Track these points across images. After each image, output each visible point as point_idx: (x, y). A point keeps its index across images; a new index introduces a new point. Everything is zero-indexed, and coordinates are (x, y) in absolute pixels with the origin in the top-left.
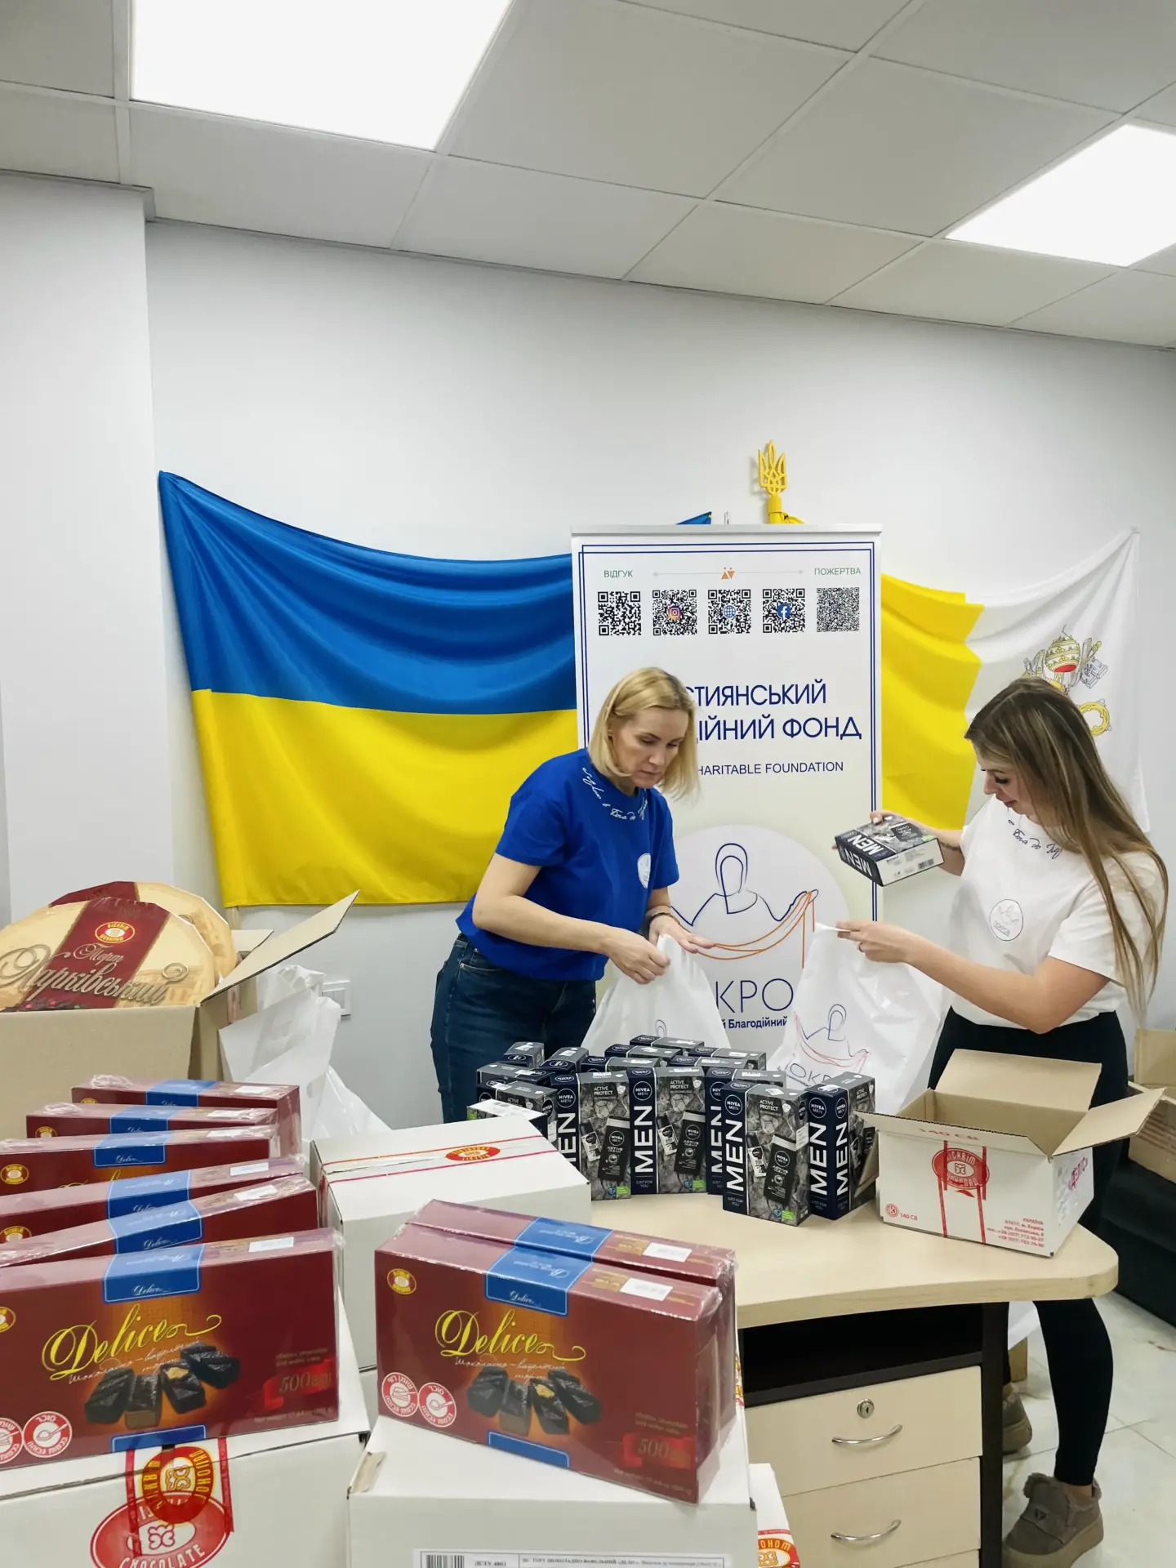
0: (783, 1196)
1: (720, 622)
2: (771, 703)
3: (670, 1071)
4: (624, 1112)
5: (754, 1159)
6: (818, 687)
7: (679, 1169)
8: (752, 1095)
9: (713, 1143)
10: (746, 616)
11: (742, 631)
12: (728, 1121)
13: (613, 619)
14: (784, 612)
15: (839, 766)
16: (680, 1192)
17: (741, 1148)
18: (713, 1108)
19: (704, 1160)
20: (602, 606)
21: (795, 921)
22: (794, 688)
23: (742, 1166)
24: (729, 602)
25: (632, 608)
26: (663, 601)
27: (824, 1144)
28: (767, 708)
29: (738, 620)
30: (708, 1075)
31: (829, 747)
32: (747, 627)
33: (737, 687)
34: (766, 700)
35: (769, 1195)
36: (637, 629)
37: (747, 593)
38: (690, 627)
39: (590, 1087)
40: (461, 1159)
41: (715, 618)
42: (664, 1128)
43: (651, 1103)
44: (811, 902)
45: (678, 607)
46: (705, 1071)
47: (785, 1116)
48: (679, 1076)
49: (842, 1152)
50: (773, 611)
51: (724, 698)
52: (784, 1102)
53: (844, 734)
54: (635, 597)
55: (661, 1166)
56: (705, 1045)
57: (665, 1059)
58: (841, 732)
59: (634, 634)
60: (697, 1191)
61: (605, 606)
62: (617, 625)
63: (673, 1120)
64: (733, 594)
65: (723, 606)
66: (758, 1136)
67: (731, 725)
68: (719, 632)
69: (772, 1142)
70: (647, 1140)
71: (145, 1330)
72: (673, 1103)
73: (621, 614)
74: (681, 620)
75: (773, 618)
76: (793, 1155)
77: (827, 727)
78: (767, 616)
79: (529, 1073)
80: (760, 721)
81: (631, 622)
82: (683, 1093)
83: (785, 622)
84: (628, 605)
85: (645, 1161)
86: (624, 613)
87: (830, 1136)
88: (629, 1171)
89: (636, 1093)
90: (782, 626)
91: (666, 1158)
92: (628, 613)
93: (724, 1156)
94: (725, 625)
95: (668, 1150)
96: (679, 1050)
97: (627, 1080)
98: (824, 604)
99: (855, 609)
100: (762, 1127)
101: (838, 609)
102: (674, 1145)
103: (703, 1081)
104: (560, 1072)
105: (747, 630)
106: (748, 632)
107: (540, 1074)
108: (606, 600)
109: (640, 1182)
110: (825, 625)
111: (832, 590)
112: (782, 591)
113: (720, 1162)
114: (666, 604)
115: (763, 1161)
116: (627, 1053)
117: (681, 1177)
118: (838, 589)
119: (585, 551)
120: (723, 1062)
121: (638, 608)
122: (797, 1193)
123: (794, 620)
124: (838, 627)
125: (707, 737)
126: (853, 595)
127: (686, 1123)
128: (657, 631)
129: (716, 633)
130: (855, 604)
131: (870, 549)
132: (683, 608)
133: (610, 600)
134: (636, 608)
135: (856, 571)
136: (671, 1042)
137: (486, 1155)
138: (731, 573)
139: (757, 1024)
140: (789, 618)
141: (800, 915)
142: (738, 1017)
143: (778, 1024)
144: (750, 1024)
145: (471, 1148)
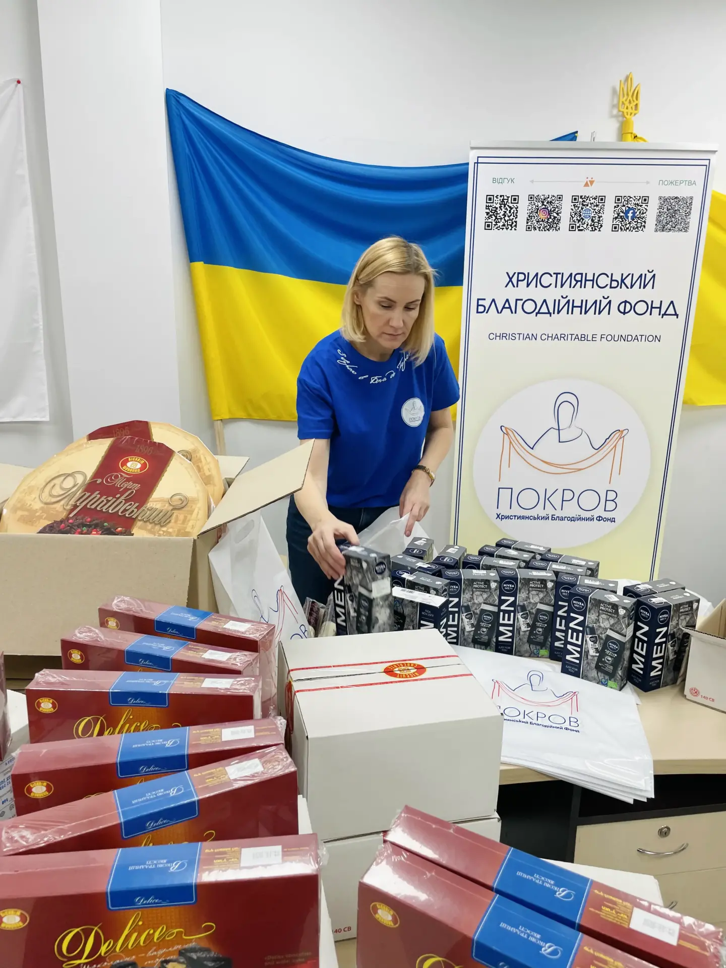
0: (611, 671)
1: (578, 222)
2: (611, 287)
3: (530, 573)
4: (494, 601)
5: (590, 643)
6: (649, 276)
7: (530, 641)
8: (595, 599)
9: (558, 627)
10: (599, 217)
11: (595, 229)
12: (572, 615)
13: (496, 217)
14: (630, 215)
15: (657, 338)
16: (530, 656)
17: (581, 634)
18: (560, 603)
19: (550, 636)
20: (489, 206)
21: (609, 450)
22: (630, 277)
23: (581, 646)
24: (587, 205)
25: (511, 208)
26: (536, 203)
27: (646, 639)
28: (607, 292)
29: (593, 221)
30: (559, 580)
31: (652, 323)
32: (599, 227)
33: (586, 274)
34: (607, 285)
35: (598, 668)
36: (513, 225)
37: (602, 199)
38: (554, 226)
39: (471, 582)
40: (395, 675)
41: (575, 219)
42: (522, 613)
43: (514, 595)
44: (622, 438)
45: (547, 208)
46: (557, 577)
47: (620, 617)
48: (537, 578)
49: (659, 647)
50: (622, 214)
51: (575, 282)
52: (620, 607)
53: (665, 314)
54: (515, 199)
55: (518, 638)
56: (552, 551)
57: (524, 561)
58: (662, 312)
59: (511, 230)
60: (542, 657)
61: (491, 206)
62: (499, 222)
63: (529, 608)
64: (591, 199)
65: (582, 209)
66: (595, 628)
67: (577, 303)
68: (577, 230)
69: (607, 633)
70: (509, 620)
71: (146, 933)
72: (531, 596)
73: (502, 213)
75: (620, 220)
76: (622, 645)
77: (652, 307)
78: (616, 218)
79: (426, 566)
80: (601, 301)
81: (510, 220)
83: (630, 223)
84: (508, 206)
85: (506, 634)
86: (505, 212)
87: (651, 635)
88: (494, 640)
89: (504, 587)
90: (627, 226)
91: (521, 633)
92: (508, 212)
93: (566, 637)
94: (582, 224)
95: (524, 628)
96: (533, 554)
97: (498, 579)
98: (663, 210)
99: (687, 215)
100: (599, 622)
101: (674, 214)
102: (528, 625)
103: (554, 583)
104: (448, 566)
105: (599, 229)
106: (600, 231)
107: (434, 567)
108: (492, 201)
109: (502, 647)
110: (662, 227)
111: (670, 198)
112: (630, 198)
113: (562, 640)
114: (538, 206)
115: (597, 646)
116: (495, 554)
117: (531, 646)
118: (676, 198)
119: (479, 162)
120: (569, 569)
121: (516, 208)
122: (621, 669)
123: (637, 221)
124: (672, 229)
125: (559, 312)
126: (688, 203)
127: (539, 611)
128: (529, 228)
129: (575, 230)
130: (688, 210)
131: (706, 165)
132: (551, 210)
133: (495, 202)
134: (514, 209)
135: (692, 183)
136: (527, 546)
137: (416, 674)
138: (592, 182)
139: (572, 519)
140: (633, 220)
141: (612, 447)
142: (558, 513)
143: (587, 520)
144: (566, 519)
145: (403, 664)
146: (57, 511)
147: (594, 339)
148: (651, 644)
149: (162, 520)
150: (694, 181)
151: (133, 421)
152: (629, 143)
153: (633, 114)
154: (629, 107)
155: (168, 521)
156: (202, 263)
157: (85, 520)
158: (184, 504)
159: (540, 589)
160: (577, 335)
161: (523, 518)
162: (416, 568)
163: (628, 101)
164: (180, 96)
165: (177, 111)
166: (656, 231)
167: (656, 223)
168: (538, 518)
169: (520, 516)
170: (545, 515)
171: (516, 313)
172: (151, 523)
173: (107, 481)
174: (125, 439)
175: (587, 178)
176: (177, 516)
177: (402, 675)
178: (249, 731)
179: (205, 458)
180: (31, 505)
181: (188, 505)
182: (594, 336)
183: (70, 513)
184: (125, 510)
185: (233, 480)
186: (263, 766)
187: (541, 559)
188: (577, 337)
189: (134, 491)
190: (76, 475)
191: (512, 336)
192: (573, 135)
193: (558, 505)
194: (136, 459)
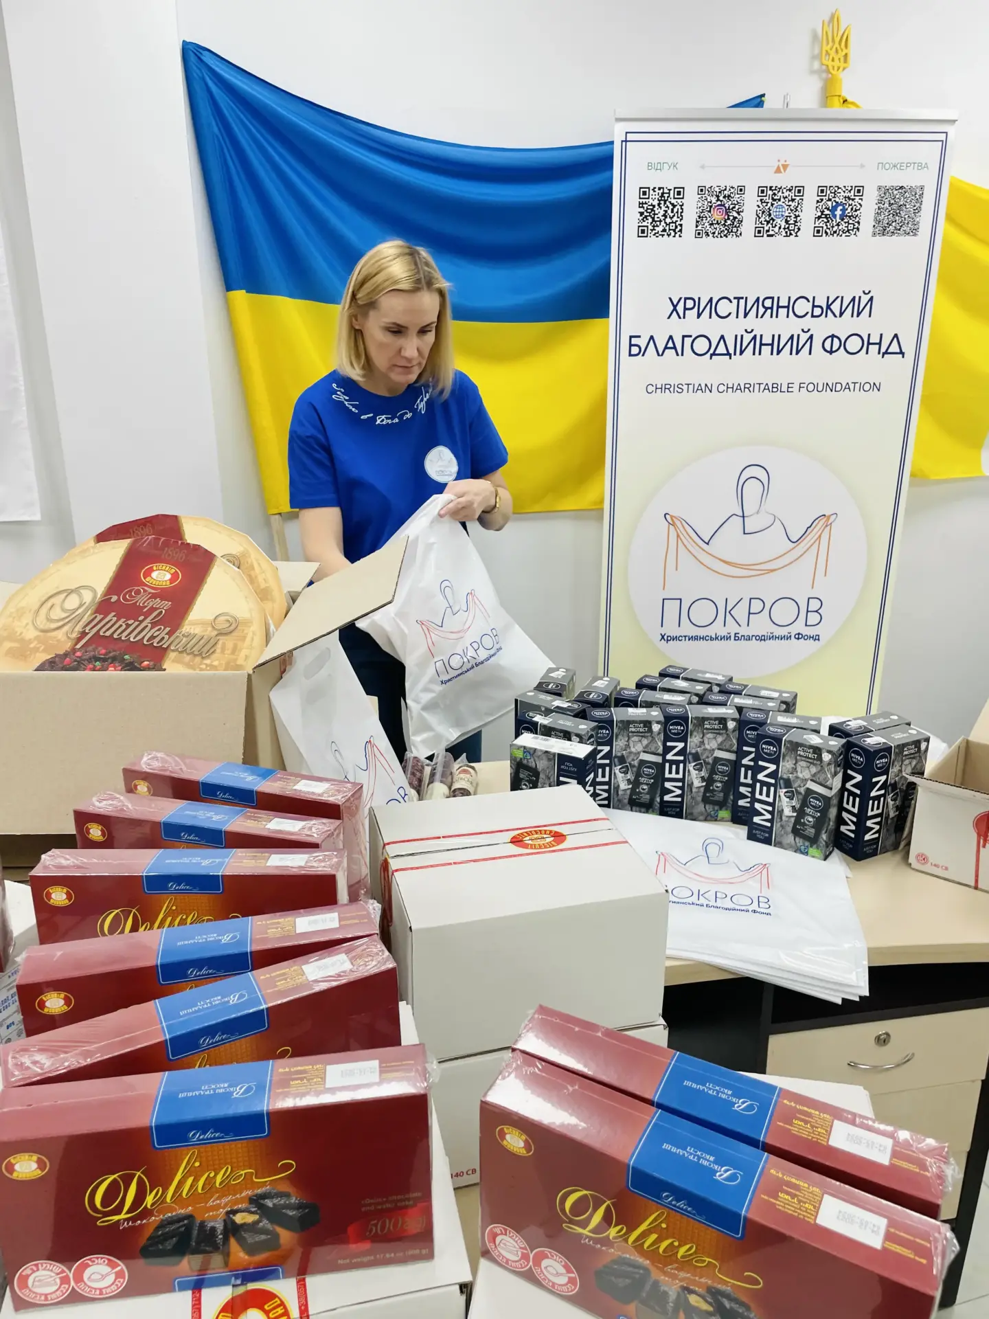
0: (812, 835)
1: (767, 224)
2: (813, 316)
3: (705, 711)
4: (657, 748)
5: (785, 800)
6: (865, 299)
7: (706, 800)
8: (791, 742)
9: (742, 780)
10: (796, 217)
11: (791, 234)
12: (761, 763)
13: (653, 219)
14: (838, 213)
15: (876, 387)
16: (706, 820)
17: (772, 789)
18: (745, 748)
19: (732, 793)
20: (643, 204)
21: (811, 542)
22: (839, 300)
23: (772, 805)
24: (779, 200)
25: (674, 206)
26: (709, 198)
27: (858, 792)
28: (808, 322)
29: (787, 222)
30: (742, 718)
31: (869, 366)
32: (796, 230)
33: (779, 298)
34: (807, 313)
35: (796, 832)
36: (677, 230)
37: (800, 190)
38: (735, 230)
39: (626, 724)
40: (526, 846)
41: (762, 219)
42: (695, 764)
43: (684, 740)
44: (828, 526)
45: (724, 205)
46: (740, 714)
47: (824, 764)
48: (714, 716)
49: (876, 802)
50: (827, 212)
51: (764, 310)
52: (824, 751)
53: (886, 353)
55: (689, 797)
56: (734, 681)
57: (697, 695)
58: (883, 350)
59: (674, 236)
60: (722, 820)
62: (657, 226)
63: (704, 757)
64: (785, 191)
65: (772, 205)
66: (792, 779)
67: (767, 340)
68: (765, 235)
69: (807, 786)
70: (677, 772)
71: (205, 1176)
72: (706, 741)
73: (662, 213)
74: (725, 221)
75: (825, 220)
76: (827, 800)
77: (869, 344)
78: (819, 218)
79: (565, 705)
80: (799, 336)
81: (673, 222)
82: (717, 732)
83: (838, 225)
84: (670, 202)
85: (674, 792)
86: (666, 211)
87: (865, 786)
88: (658, 800)
89: (670, 730)
91: (694, 790)
92: (669, 211)
93: (753, 793)
94: (773, 227)
95: (697, 783)
96: (709, 685)
97: (662, 719)
98: (884, 204)
99: (917, 211)
100: (797, 772)
101: (898, 211)
102: (703, 779)
103: (737, 722)
104: (595, 705)
105: (796, 233)
106: (797, 236)
107: (576, 706)
108: (647, 196)
109: (668, 809)
110: (883, 230)
111: (894, 188)
112: (839, 188)
113: (747, 797)
114: (711, 202)
115: (794, 803)
116: (658, 686)
117: (707, 807)
118: (901, 188)
119: (628, 139)
120: (756, 703)
121: (681, 206)
122: (826, 832)
123: (848, 222)
124: (895, 232)
125: (742, 352)
126: (917, 194)
127: (717, 760)
128: (699, 234)
129: (763, 236)
130: (918, 205)
131: (942, 141)
132: (729, 207)
133: (651, 197)
134: (678, 207)
135: (923, 166)
136: (700, 675)
137: (553, 843)
138: (785, 167)
139: (762, 638)
140: (842, 220)
141: (816, 537)
142: (744, 631)
143: (781, 639)
144: (754, 638)
145: (535, 831)
146: (58, 641)
147: (790, 390)
148: (865, 799)
149: (203, 649)
150: (926, 164)
151: (158, 515)
152: (836, 110)
153: (841, 69)
154: (836, 59)
155: (213, 650)
156: (244, 291)
157: (98, 652)
158: (232, 628)
159: (717, 731)
160: (767, 384)
161: (696, 638)
162: (552, 708)
163: (834, 49)
164: (201, 51)
165: (198, 71)
166: (874, 234)
167: (874, 224)
168: (717, 638)
169: (692, 637)
170: (726, 634)
171: (682, 355)
172: (188, 654)
173: (124, 598)
174: (148, 539)
175: (779, 161)
176: (224, 644)
177: (535, 845)
178: (332, 920)
179: (259, 564)
180: (21, 634)
181: (239, 628)
182: (790, 385)
183: (76, 644)
184: (153, 637)
185: (298, 594)
186: (352, 964)
187: (720, 692)
188: (767, 388)
189: (164, 611)
190: (81, 591)
191: (679, 389)
192: (759, 100)
193: (743, 619)
194: (164, 568)
